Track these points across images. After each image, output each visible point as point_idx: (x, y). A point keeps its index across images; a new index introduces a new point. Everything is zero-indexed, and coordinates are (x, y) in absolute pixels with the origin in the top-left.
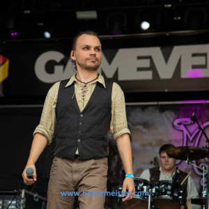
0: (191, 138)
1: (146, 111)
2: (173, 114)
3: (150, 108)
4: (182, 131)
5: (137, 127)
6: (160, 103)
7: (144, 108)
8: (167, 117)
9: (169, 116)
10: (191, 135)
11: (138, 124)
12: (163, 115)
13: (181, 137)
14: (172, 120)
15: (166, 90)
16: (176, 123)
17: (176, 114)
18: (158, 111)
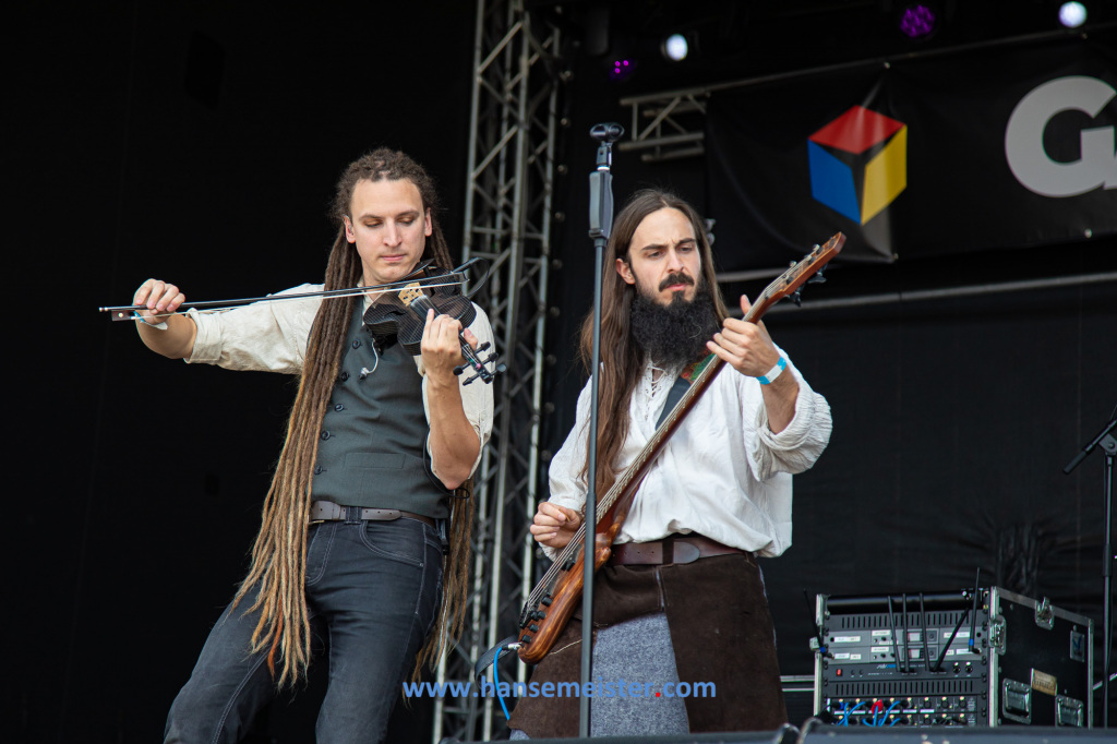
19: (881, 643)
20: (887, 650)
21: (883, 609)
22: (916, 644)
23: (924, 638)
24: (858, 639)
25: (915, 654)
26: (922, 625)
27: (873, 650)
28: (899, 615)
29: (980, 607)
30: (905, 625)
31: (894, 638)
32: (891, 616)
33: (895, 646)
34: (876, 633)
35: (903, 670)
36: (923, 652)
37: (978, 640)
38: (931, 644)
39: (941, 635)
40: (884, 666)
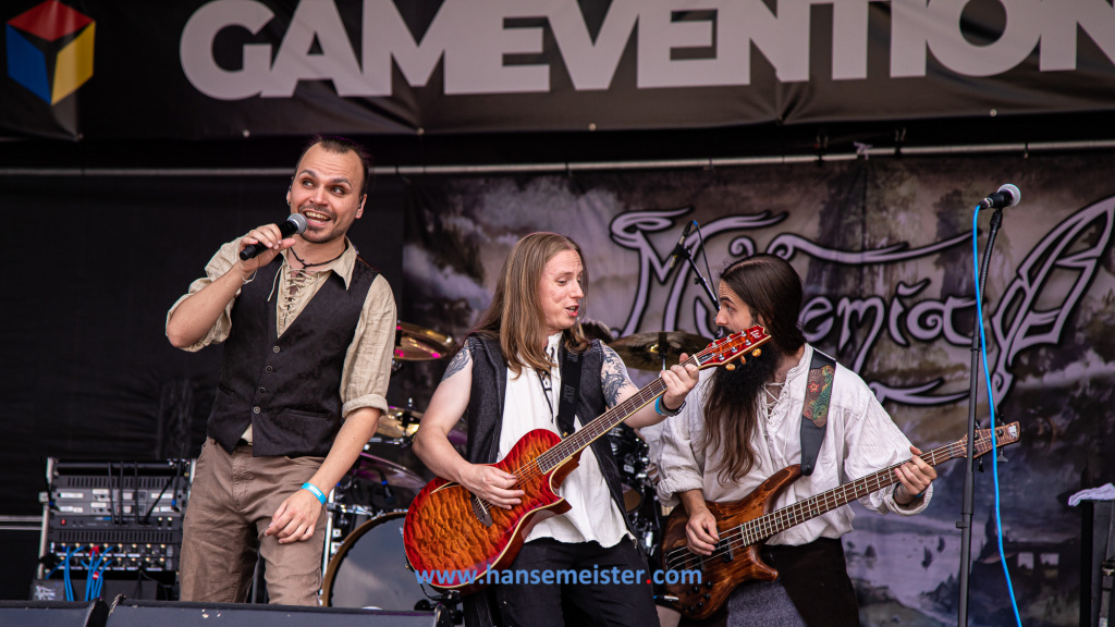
0: (662, 273)
1: (530, 189)
2: (611, 198)
3: (544, 183)
4: (638, 250)
5: (502, 240)
6: (572, 166)
7: (523, 180)
8: (593, 208)
9: (598, 204)
10: (663, 263)
11: (505, 230)
12: (582, 202)
13: (634, 269)
14: (607, 218)
15: (593, 127)
16: (619, 226)
17: (619, 198)
18: (566, 190)
19: (99, 499)
20: (104, 505)
21: (104, 472)
22: (128, 501)
23: (135, 497)
24: (80, 496)
25: (127, 510)
26: (135, 486)
27: (93, 505)
28: (116, 478)
29: (182, 474)
30: (121, 487)
31: (111, 496)
32: (109, 478)
33: (112, 503)
34: (96, 492)
35: (117, 522)
36: (135, 509)
37: (179, 501)
38: (141, 502)
39: (149, 495)
40: (101, 519)
